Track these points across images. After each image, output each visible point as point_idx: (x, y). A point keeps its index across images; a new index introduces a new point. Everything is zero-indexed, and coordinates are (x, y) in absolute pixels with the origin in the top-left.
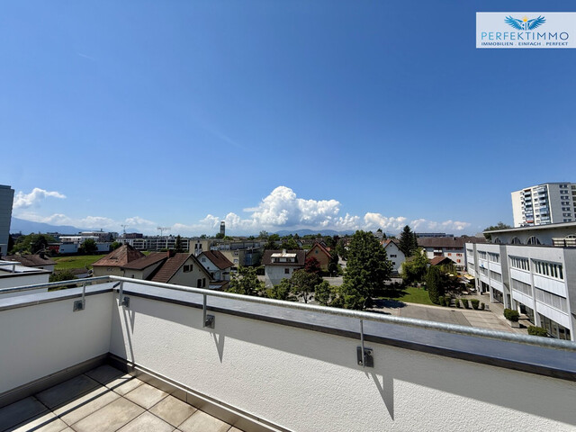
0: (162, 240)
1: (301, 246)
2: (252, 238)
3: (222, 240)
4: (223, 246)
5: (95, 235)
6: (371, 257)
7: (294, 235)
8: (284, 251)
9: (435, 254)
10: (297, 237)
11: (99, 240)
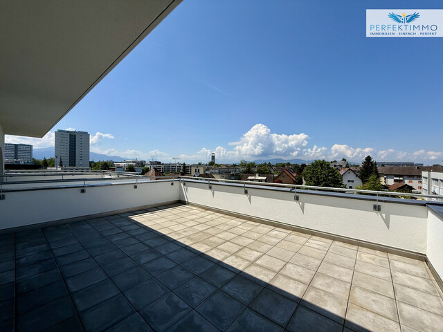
0: (173, 166)
1: (272, 171)
2: (235, 165)
3: (213, 167)
4: (213, 171)
5: (133, 162)
6: (324, 180)
7: (267, 163)
8: (257, 175)
9: (395, 181)
10: (270, 165)
11: (136, 166)
